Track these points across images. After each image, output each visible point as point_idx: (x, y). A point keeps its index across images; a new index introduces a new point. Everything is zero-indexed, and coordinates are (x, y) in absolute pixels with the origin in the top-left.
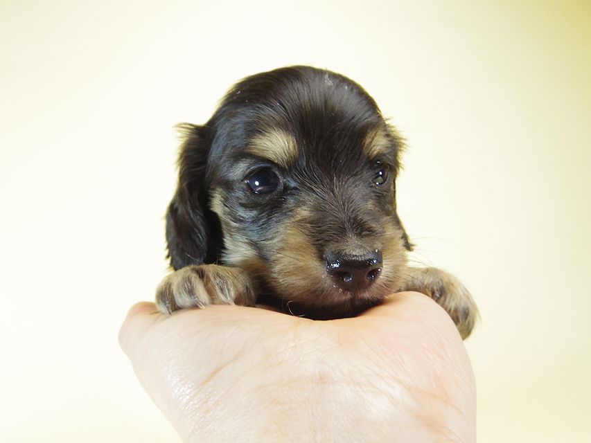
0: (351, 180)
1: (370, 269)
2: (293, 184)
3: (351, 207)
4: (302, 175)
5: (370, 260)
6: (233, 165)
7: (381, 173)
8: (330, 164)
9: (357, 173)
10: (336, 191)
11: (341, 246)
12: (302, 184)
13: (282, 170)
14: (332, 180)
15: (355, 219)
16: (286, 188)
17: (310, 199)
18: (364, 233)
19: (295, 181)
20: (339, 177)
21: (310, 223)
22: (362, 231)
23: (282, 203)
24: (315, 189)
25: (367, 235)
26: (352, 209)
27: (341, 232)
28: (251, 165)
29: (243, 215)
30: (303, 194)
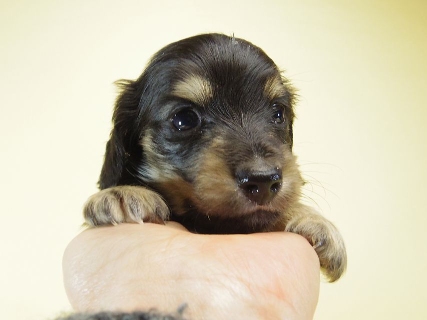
0: (255, 116)
1: (273, 183)
2: (209, 120)
3: (256, 135)
4: (217, 111)
5: (273, 175)
6: (161, 107)
7: (279, 115)
8: (239, 103)
9: (259, 110)
10: (244, 125)
11: (249, 164)
12: (217, 119)
13: (201, 109)
14: (240, 116)
15: (259, 144)
16: (204, 123)
17: (224, 130)
18: (267, 154)
19: (211, 117)
20: (246, 113)
21: (224, 148)
22: (266, 153)
23: (200, 135)
24: (227, 122)
25: (270, 156)
26: (257, 137)
27: (249, 153)
28: (175, 106)
29: (169, 148)
30: (218, 127)
